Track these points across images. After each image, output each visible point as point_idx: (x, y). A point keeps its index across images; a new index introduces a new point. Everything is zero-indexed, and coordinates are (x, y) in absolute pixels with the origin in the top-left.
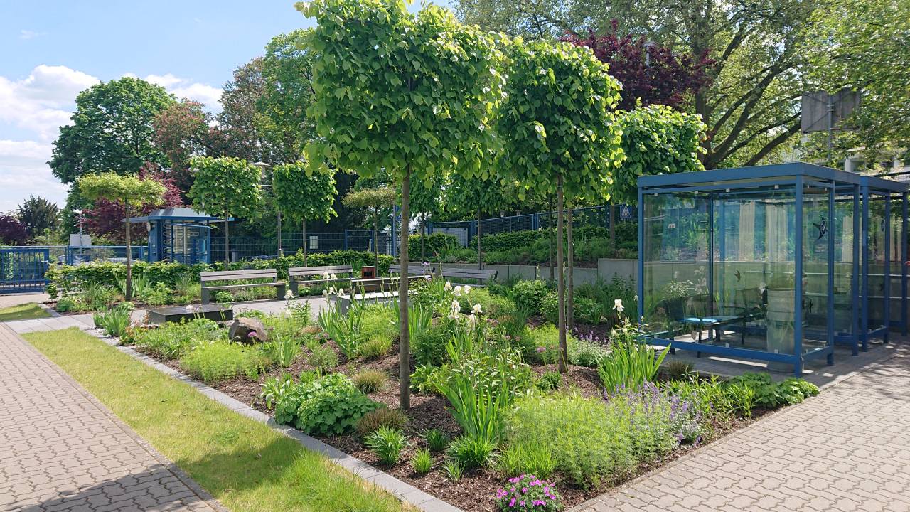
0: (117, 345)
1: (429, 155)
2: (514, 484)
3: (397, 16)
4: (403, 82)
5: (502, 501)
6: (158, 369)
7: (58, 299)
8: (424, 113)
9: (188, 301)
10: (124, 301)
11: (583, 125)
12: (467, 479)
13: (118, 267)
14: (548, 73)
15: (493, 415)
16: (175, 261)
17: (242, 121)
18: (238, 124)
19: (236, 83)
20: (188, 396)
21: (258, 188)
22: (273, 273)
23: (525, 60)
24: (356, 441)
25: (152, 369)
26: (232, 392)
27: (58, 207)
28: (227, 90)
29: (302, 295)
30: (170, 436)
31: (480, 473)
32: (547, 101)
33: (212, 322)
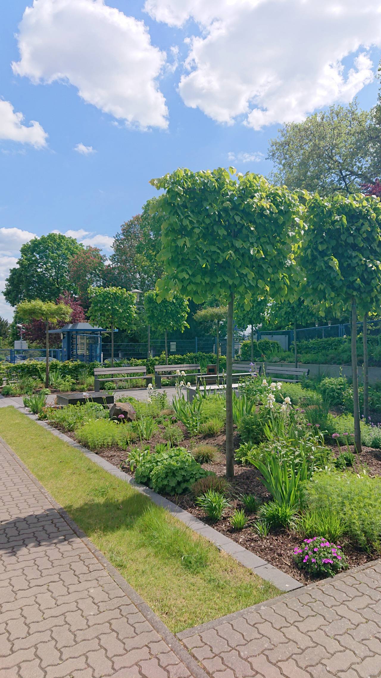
0: (36, 420)
1: (247, 285)
2: (308, 544)
3: (223, 184)
4: (227, 231)
5: (298, 557)
6: (61, 438)
7: (3, 386)
8: (243, 254)
9: (86, 389)
10: (44, 388)
11: (372, 257)
12: (272, 536)
13: (41, 364)
14: (341, 219)
15: (295, 487)
16: (78, 361)
17: (127, 261)
18: (125, 262)
19: (123, 234)
20: (78, 459)
21: (134, 308)
22: (144, 369)
23: (323, 210)
24: (191, 501)
25: (57, 437)
26: (107, 457)
27: (9, 322)
28: (117, 238)
29: (164, 385)
30: (63, 488)
31: (284, 533)
32: (341, 240)
33: (99, 405)
